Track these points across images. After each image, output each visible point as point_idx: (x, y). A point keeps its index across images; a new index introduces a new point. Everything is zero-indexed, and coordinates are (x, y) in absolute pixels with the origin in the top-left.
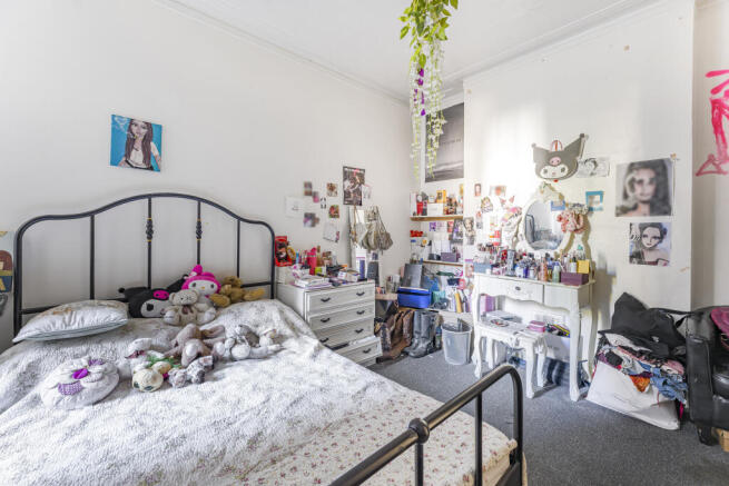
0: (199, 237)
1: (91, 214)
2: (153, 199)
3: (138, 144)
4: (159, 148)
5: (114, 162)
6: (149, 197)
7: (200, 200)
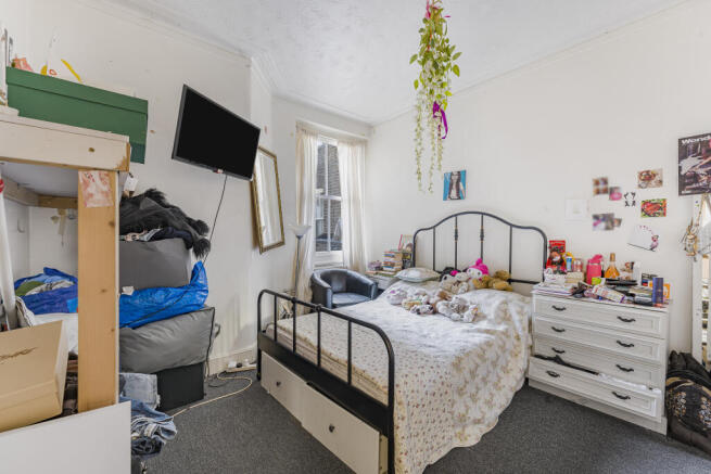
0: (482, 240)
1: (434, 227)
2: (459, 217)
3: (454, 186)
4: (464, 185)
5: (445, 199)
6: (456, 215)
7: (483, 214)
